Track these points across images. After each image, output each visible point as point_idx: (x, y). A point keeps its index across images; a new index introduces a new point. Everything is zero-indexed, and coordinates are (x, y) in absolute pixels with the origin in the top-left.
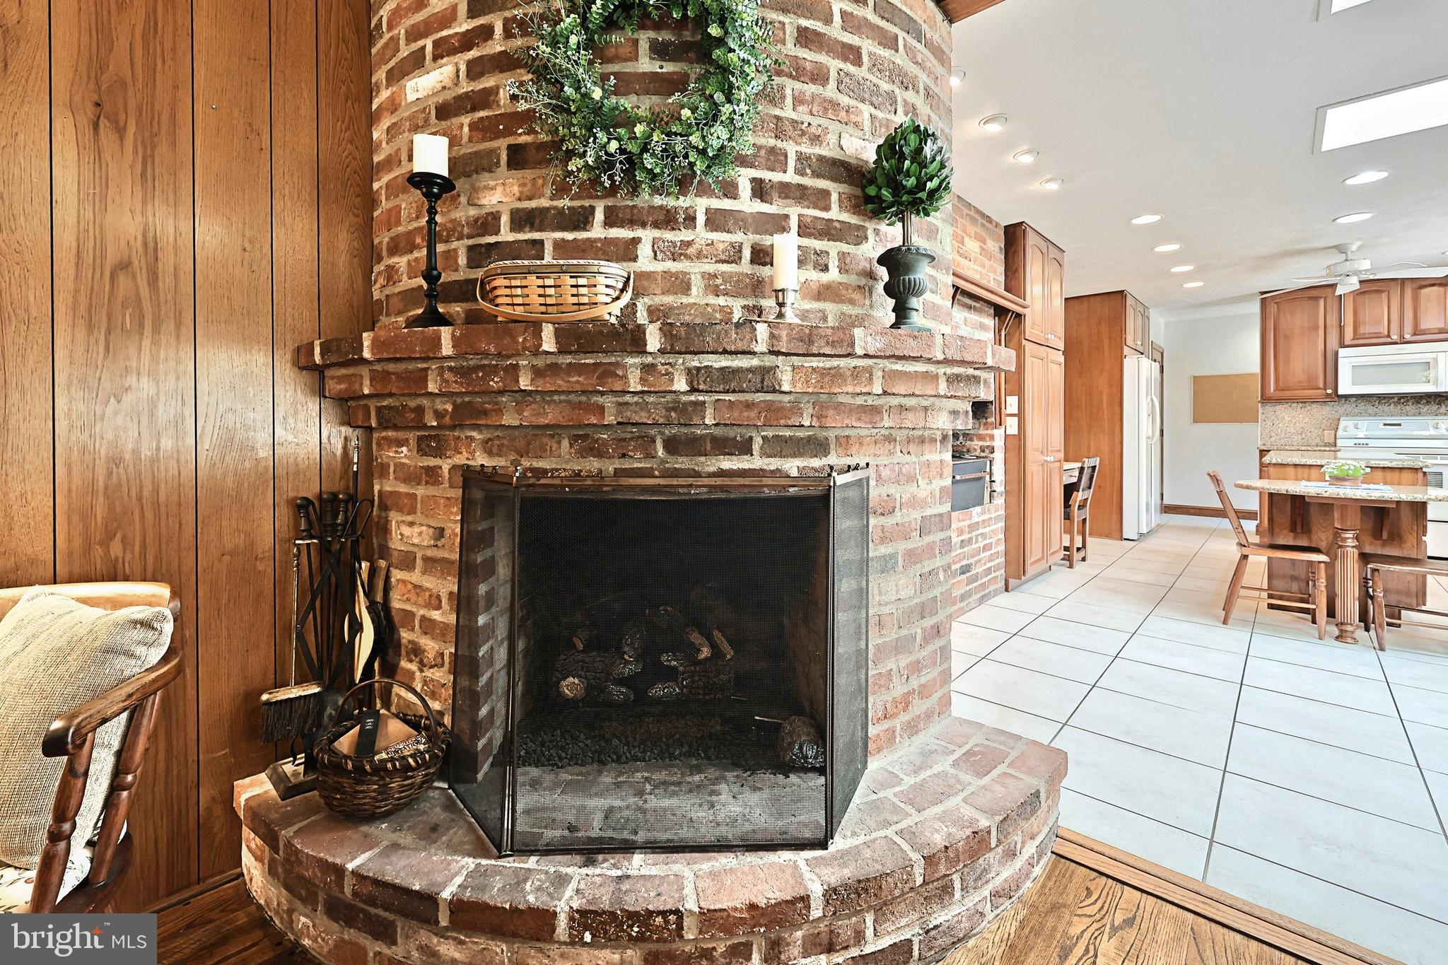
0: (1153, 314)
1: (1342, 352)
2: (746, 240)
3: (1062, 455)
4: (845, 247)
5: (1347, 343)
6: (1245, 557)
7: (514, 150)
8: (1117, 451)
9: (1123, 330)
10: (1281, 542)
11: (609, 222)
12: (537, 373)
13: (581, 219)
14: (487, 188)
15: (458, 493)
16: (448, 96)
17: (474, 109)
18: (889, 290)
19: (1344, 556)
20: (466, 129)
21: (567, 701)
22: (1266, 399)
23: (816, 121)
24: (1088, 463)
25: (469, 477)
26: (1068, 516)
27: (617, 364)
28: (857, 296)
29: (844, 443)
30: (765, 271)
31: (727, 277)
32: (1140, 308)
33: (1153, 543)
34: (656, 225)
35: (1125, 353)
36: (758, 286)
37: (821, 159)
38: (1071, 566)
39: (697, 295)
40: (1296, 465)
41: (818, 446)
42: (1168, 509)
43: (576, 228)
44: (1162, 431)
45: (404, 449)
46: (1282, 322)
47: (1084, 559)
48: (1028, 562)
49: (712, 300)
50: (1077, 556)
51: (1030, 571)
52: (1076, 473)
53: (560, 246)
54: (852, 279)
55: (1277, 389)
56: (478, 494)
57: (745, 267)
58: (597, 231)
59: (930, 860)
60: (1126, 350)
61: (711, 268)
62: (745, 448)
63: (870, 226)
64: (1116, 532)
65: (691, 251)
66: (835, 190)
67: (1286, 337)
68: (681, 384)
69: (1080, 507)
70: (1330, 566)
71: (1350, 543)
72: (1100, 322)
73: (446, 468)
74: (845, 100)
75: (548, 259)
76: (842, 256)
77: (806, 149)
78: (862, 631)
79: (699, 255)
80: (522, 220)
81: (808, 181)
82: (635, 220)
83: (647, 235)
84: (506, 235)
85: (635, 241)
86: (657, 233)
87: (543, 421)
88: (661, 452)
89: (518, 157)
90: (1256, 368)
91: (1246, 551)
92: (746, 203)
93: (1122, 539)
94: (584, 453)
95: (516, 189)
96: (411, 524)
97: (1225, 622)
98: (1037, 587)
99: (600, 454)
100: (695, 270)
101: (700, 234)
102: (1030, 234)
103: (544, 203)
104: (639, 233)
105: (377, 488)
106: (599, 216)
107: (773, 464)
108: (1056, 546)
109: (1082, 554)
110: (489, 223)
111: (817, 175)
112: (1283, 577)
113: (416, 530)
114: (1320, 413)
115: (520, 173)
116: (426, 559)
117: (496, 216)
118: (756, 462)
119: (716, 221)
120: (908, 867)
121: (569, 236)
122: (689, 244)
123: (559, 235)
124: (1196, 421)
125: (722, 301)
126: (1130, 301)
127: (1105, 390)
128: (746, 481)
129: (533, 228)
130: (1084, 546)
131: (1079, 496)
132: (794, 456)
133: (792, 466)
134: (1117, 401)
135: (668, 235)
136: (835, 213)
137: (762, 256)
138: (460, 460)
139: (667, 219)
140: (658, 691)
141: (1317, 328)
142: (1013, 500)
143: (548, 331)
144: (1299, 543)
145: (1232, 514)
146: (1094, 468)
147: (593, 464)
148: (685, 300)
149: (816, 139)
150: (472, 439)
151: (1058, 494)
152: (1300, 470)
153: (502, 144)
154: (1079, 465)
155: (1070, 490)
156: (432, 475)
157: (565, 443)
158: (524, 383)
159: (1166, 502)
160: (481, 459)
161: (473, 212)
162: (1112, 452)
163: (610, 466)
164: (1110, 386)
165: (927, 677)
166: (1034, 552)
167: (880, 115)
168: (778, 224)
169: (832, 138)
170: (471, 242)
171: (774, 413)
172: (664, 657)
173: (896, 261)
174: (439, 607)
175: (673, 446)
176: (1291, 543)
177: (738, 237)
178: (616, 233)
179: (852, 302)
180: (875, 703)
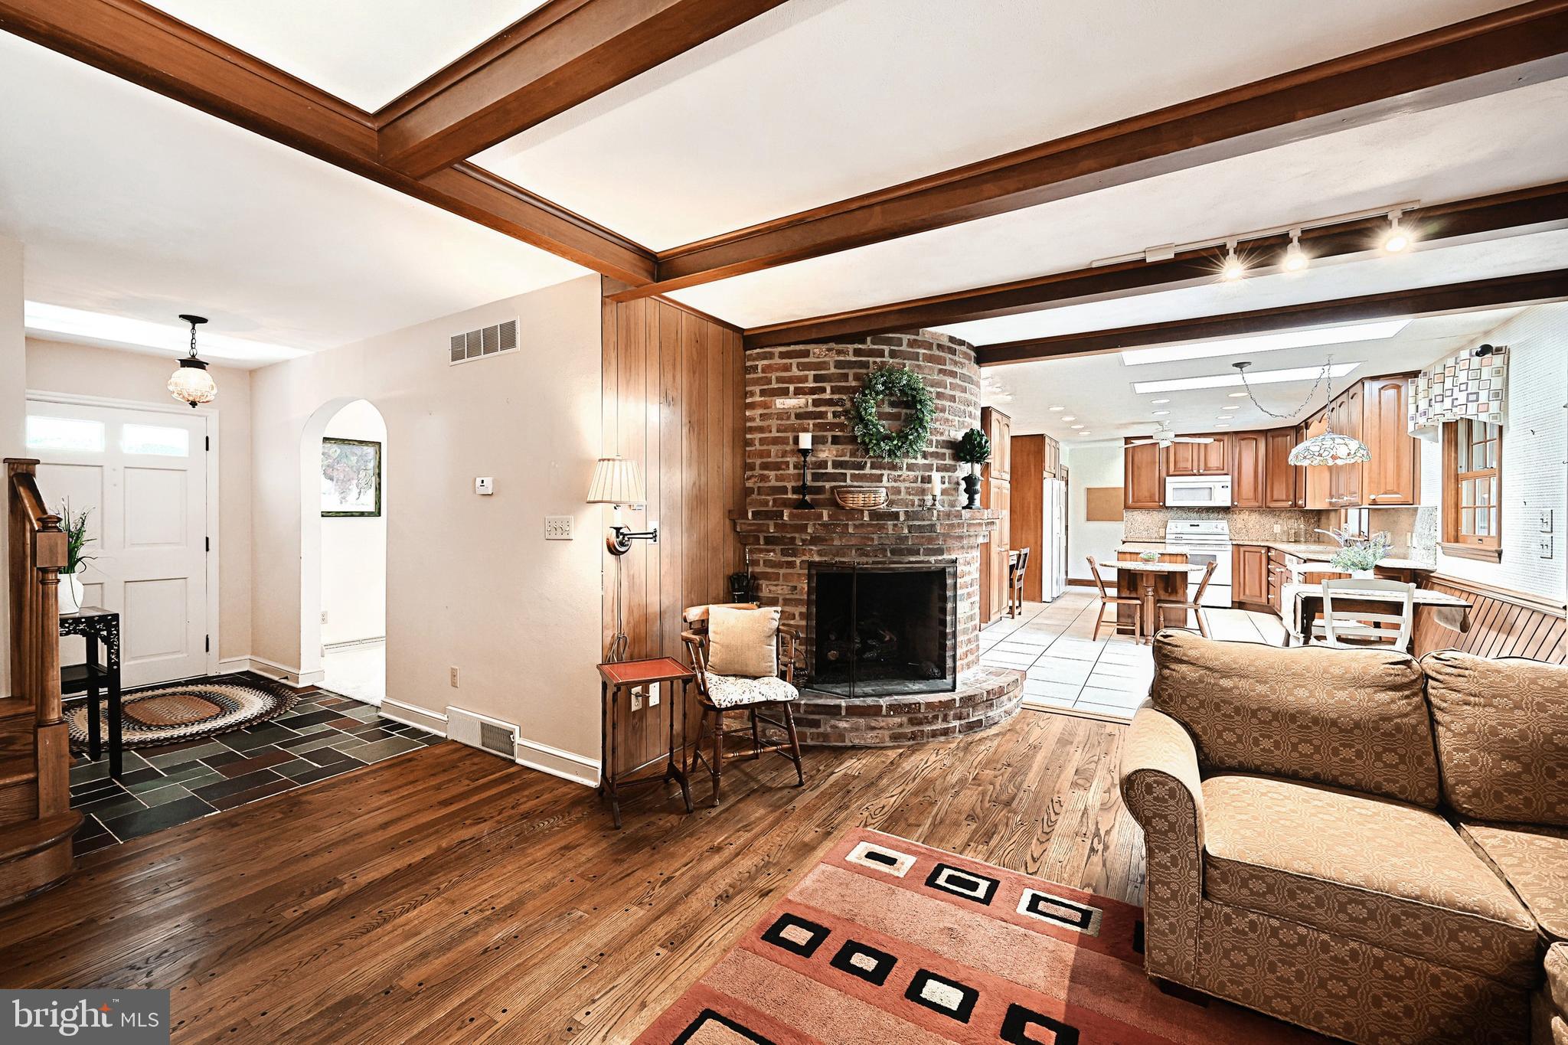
0: (1061, 445)
1: (1168, 479)
2: (919, 474)
3: (1008, 547)
4: (950, 474)
5: (1171, 473)
6: (1104, 604)
7: (834, 437)
8: (1039, 543)
9: (1042, 461)
10: (1124, 596)
11: (872, 467)
12: (856, 527)
13: (862, 467)
14: (822, 450)
15: (806, 571)
16: (802, 410)
17: (815, 419)
18: (966, 491)
19: (1148, 601)
20: (811, 426)
21: (831, 661)
22: (1127, 507)
23: (941, 427)
24: (1024, 551)
25: (811, 565)
26: (1011, 586)
27: (884, 524)
28: (953, 492)
29: (949, 550)
30: (927, 486)
31: (913, 488)
32: (1054, 444)
33: (1059, 603)
34: (889, 469)
35: (1044, 476)
36: (923, 492)
37: (943, 441)
38: (1013, 618)
39: (903, 495)
40: (1130, 553)
41: (940, 551)
42: (1071, 582)
43: (860, 469)
44: (1067, 527)
45: (772, 554)
46: (1136, 458)
47: (1020, 614)
48: (992, 613)
49: (908, 497)
50: (1016, 612)
51: (994, 618)
52: (1015, 558)
53: (852, 475)
54: (952, 486)
55: (1133, 502)
56: (814, 572)
57: (919, 484)
58: (867, 471)
59: (988, 692)
60: (1045, 474)
61: (907, 484)
62: (918, 553)
63: (958, 464)
64: (1038, 597)
65: (901, 478)
66: (947, 452)
67: (1138, 468)
68: (906, 531)
69: (1019, 580)
70: (1142, 606)
71: (1150, 593)
72: (1028, 455)
73: (798, 562)
74: (951, 417)
75: (849, 482)
76: (949, 477)
77: (939, 438)
78: (954, 624)
79: (904, 480)
80: (837, 464)
81: (939, 450)
82: (881, 467)
83: (886, 472)
84: (830, 470)
85: (882, 475)
86: (889, 472)
87: (851, 543)
88: (889, 555)
89: (836, 440)
90: (1123, 486)
91: (1105, 600)
92: (921, 461)
93: (1041, 602)
94: (861, 555)
95: (834, 452)
96: (776, 585)
97: (1094, 640)
98: (996, 628)
99: (867, 556)
100: (902, 485)
101: (905, 473)
102: (993, 413)
103: (847, 458)
104: (883, 472)
105: (750, 570)
106: (869, 465)
107: (926, 558)
108: (1005, 605)
109: (1019, 610)
110: (823, 464)
111: (942, 447)
112: (1124, 616)
113: (780, 587)
114: (1158, 517)
115: (836, 446)
116: (785, 600)
117: (826, 462)
118: (921, 558)
119: (910, 468)
120: (982, 694)
121: (857, 472)
122: (900, 476)
123: (852, 471)
124: (1088, 520)
125: (911, 497)
126: (1047, 440)
127: (1032, 500)
128: (917, 565)
129: (842, 468)
130: (1020, 605)
131: (1019, 572)
132: (934, 555)
133: (932, 559)
134: (1039, 508)
135: (894, 473)
136: (948, 462)
137: (927, 480)
138: (804, 558)
139: (894, 467)
140: (868, 655)
141: (1155, 462)
142: (984, 574)
143: (866, 513)
144: (1132, 596)
145: (1099, 584)
146: (1026, 554)
147: (864, 559)
148: (900, 497)
149: (942, 434)
150: (812, 550)
151: (1006, 571)
152: (1133, 556)
153: (829, 434)
154: (1018, 552)
155: (1012, 568)
156: (791, 565)
157: (854, 551)
158: (851, 530)
159: (1069, 577)
160: (817, 559)
161: (814, 459)
162: (1036, 543)
163: (870, 560)
164: (1035, 498)
165: (973, 646)
166: (994, 608)
167: (961, 420)
168: (930, 467)
169: (947, 433)
170: (813, 471)
171: (930, 540)
172: (869, 642)
173: (970, 480)
174: (794, 618)
175: (893, 552)
176: (1128, 596)
177: (917, 473)
178: (874, 471)
179: (952, 495)
180: (959, 652)
